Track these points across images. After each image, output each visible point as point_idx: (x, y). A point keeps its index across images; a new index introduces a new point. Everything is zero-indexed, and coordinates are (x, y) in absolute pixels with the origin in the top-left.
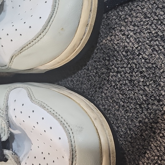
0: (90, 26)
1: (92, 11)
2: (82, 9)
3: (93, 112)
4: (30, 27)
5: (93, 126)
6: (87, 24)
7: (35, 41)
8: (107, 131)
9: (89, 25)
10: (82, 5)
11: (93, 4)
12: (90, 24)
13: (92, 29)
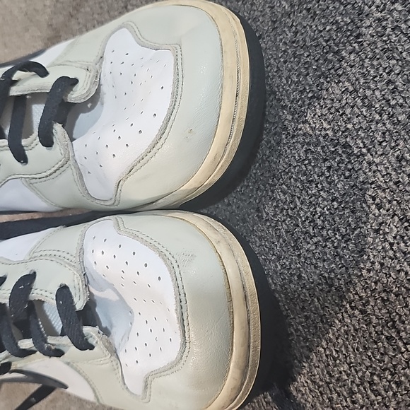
0: (239, 121)
1: (240, 95)
2: (222, 93)
3: (215, 233)
4: (140, 132)
5: (214, 252)
6: (234, 119)
7: (149, 155)
8: (239, 259)
9: (237, 120)
10: (222, 87)
11: (241, 84)
12: (237, 117)
13: (243, 125)
